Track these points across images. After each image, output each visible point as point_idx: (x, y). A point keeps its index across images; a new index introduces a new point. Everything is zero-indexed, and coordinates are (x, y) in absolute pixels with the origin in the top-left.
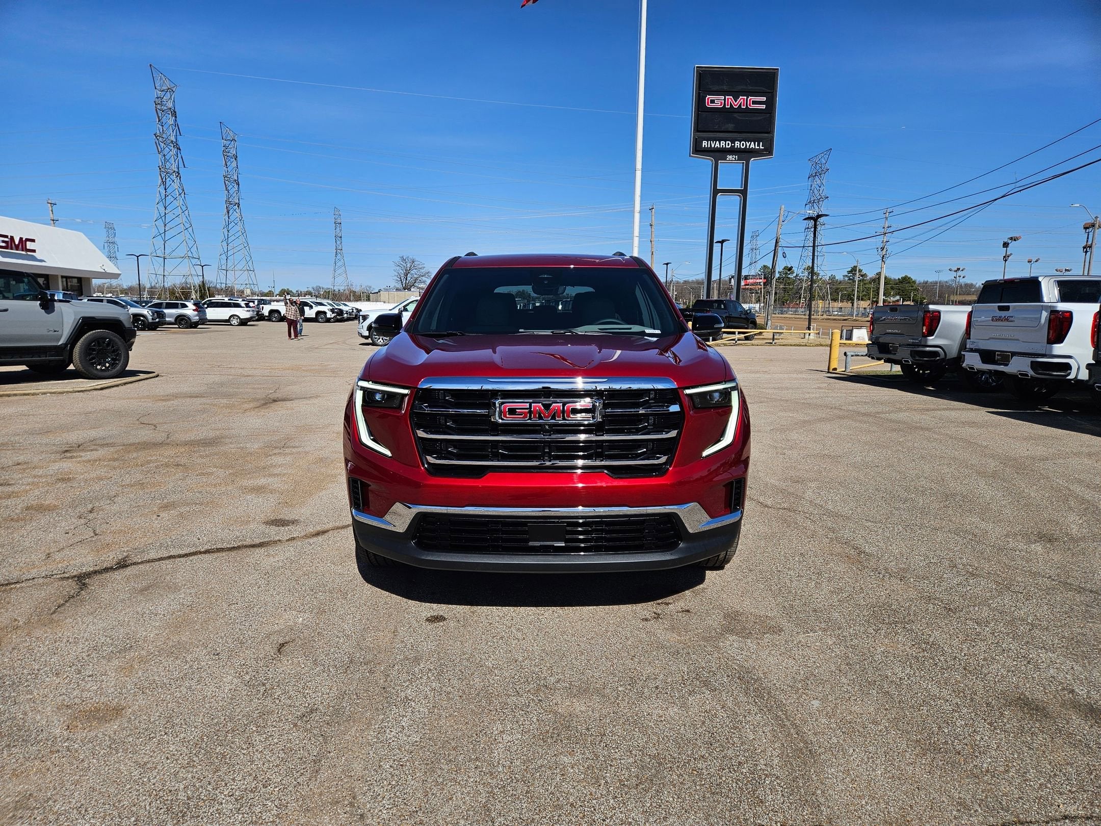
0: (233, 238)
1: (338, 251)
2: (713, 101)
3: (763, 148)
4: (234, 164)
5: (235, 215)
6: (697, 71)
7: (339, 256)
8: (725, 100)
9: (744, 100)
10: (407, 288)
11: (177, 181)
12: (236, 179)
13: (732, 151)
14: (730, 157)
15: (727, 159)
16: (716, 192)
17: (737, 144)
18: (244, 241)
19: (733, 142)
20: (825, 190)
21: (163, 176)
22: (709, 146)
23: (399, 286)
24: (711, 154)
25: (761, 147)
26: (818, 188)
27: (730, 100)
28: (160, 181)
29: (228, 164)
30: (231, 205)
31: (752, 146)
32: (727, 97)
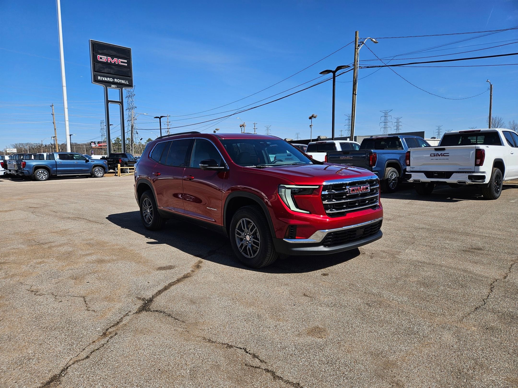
2: (101, 58)
3: (128, 83)
6: (91, 42)
8: (107, 58)
9: (116, 60)
13: (114, 83)
14: (113, 86)
15: (112, 87)
16: (108, 102)
17: (116, 80)
19: (114, 79)
20: (134, 104)
22: (102, 79)
24: (104, 83)
25: (127, 83)
26: (131, 103)
27: (110, 59)
31: (123, 82)
32: (108, 57)
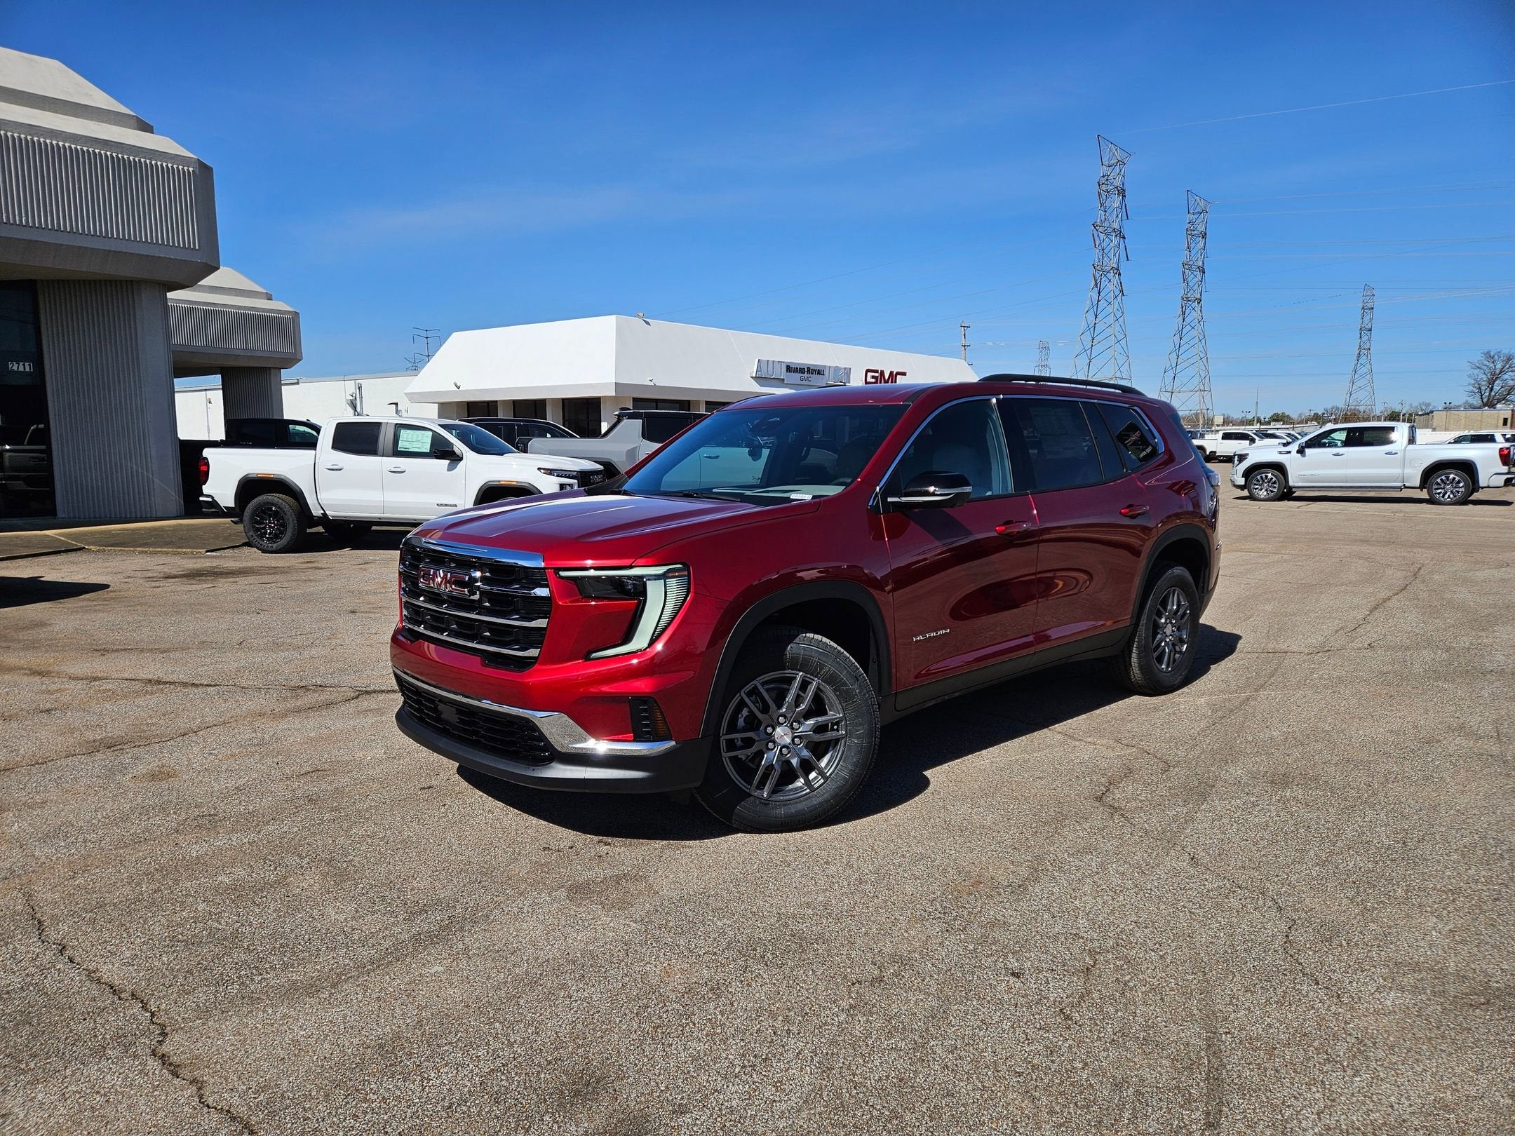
0: (1187, 346)
1: (1363, 351)
4: (1201, 245)
5: (1193, 316)
7: (1363, 360)
10: (1490, 404)
11: (1115, 280)
12: (1201, 265)
18: (1201, 349)
21: (1098, 275)
23: (1476, 401)
28: (1093, 283)
29: (1192, 246)
30: (1190, 301)
